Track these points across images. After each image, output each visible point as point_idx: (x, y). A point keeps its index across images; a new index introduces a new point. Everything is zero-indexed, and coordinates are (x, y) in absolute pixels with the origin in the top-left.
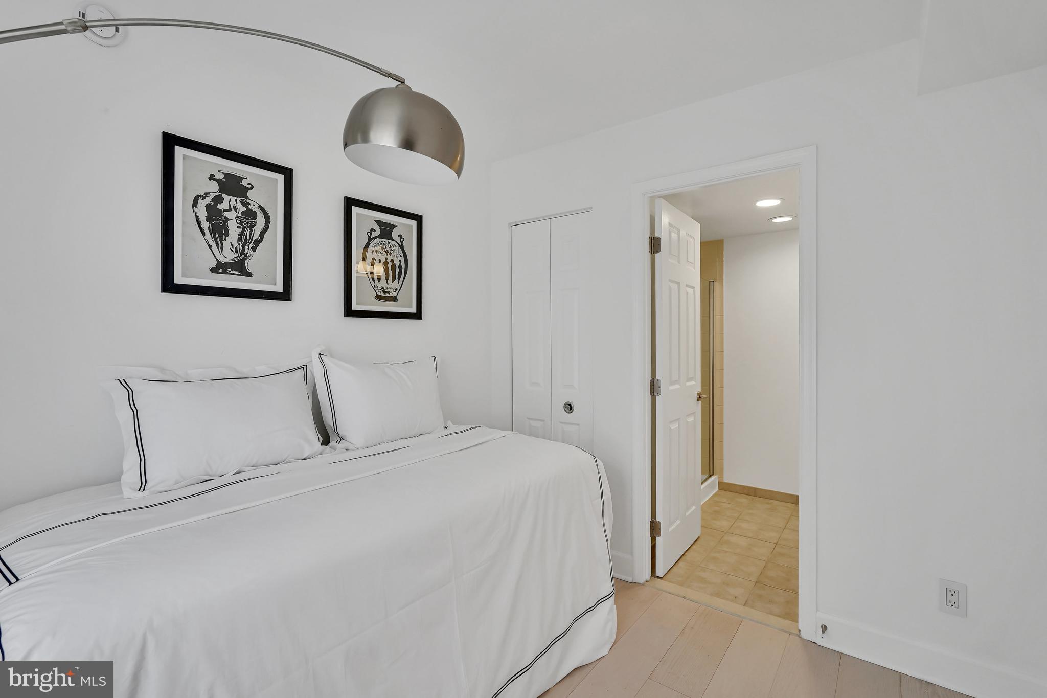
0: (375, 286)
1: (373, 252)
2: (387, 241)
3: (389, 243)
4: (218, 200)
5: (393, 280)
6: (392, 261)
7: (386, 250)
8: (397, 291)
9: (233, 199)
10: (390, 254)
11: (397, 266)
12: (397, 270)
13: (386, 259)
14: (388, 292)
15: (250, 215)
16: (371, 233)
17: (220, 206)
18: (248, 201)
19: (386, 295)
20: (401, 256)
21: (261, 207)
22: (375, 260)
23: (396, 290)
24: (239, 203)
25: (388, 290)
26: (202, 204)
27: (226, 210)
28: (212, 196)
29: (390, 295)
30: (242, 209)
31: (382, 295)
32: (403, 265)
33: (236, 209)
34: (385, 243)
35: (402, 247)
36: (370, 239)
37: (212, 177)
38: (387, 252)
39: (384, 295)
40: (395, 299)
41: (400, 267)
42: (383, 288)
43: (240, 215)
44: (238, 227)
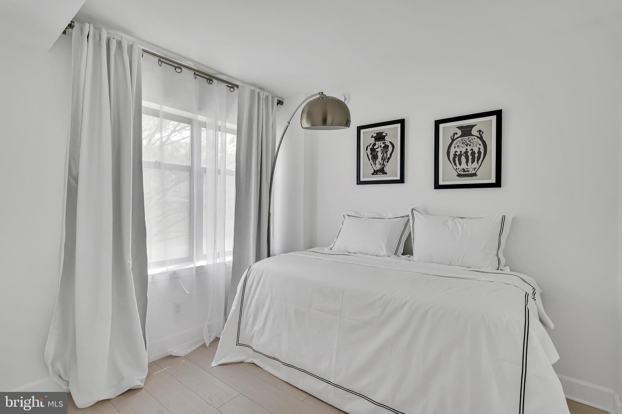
0: (456, 169)
1: (455, 147)
2: (467, 138)
3: (469, 138)
4: (374, 145)
5: (473, 162)
6: (472, 150)
7: (466, 144)
8: (476, 170)
9: (379, 142)
10: (470, 145)
11: (476, 152)
12: (476, 155)
13: (467, 149)
14: (468, 171)
15: (386, 147)
16: (454, 136)
17: (375, 147)
18: (385, 141)
19: (466, 173)
20: (480, 145)
21: (391, 142)
22: (457, 152)
23: (475, 168)
24: (382, 143)
25: (468, 170)
26: (369, 148)
27: (377, 148)
28: (372, 144)
29: (470, 172)
30: (383, 145)
31: (463, 173)
32: (482, 150)
33: (380, 146)
34: (465, 139)
35: (481, 138)
36: (453, 140)
37: (372, 137)
38: (467, 145)
39: (464, 173)
40: (475, 175)
41: (479, 153)
42: (463, 169)
43: (382, 148)
44: (382, 154)
